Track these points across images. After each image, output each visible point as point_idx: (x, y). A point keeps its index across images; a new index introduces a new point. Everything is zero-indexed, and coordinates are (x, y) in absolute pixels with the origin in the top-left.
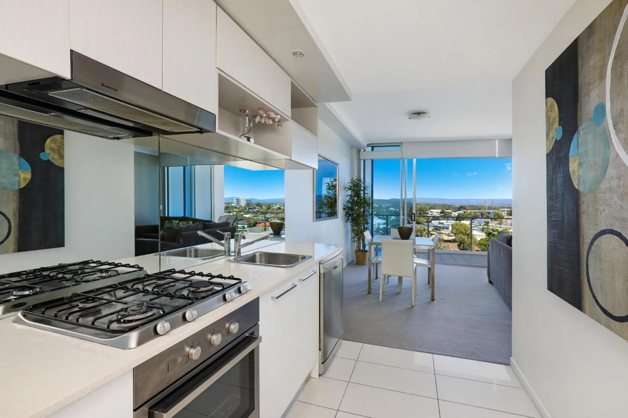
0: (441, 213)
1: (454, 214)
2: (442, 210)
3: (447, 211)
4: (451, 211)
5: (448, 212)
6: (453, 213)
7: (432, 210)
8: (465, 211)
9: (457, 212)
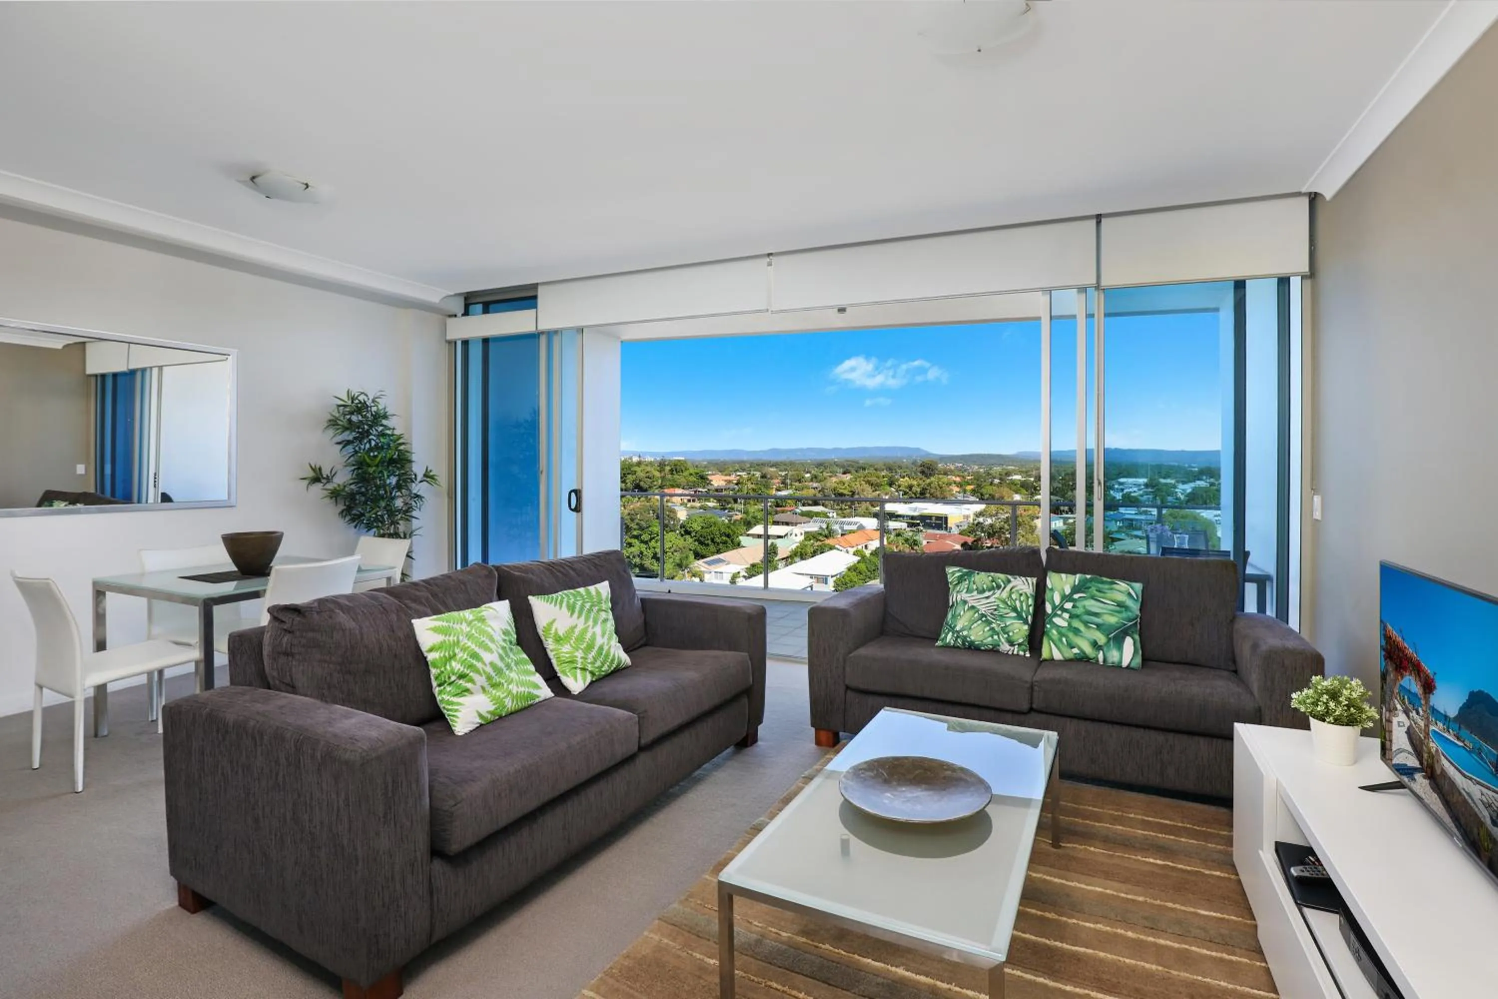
0: (1147, 485)
1: (1183, 490)
2: (1151, 480)
3: (1162, 481)
4: (1173, 481)
5: (1166, 484)
6: (1181, 486)
7: (1122, 480)
8: (1212, 480)
9: (1192, 485)
